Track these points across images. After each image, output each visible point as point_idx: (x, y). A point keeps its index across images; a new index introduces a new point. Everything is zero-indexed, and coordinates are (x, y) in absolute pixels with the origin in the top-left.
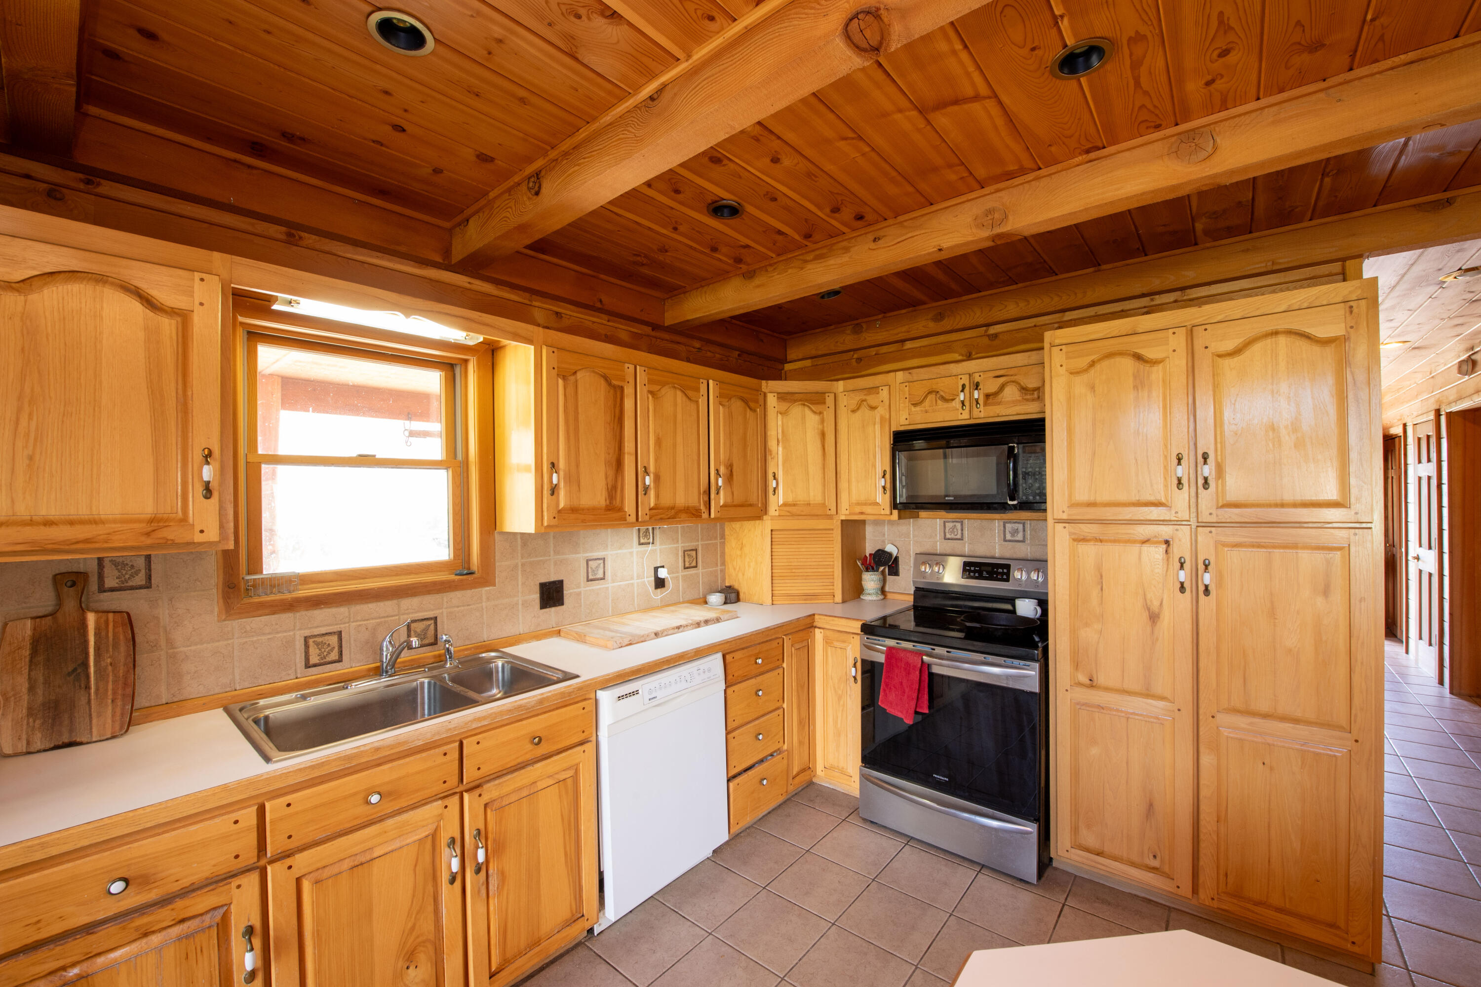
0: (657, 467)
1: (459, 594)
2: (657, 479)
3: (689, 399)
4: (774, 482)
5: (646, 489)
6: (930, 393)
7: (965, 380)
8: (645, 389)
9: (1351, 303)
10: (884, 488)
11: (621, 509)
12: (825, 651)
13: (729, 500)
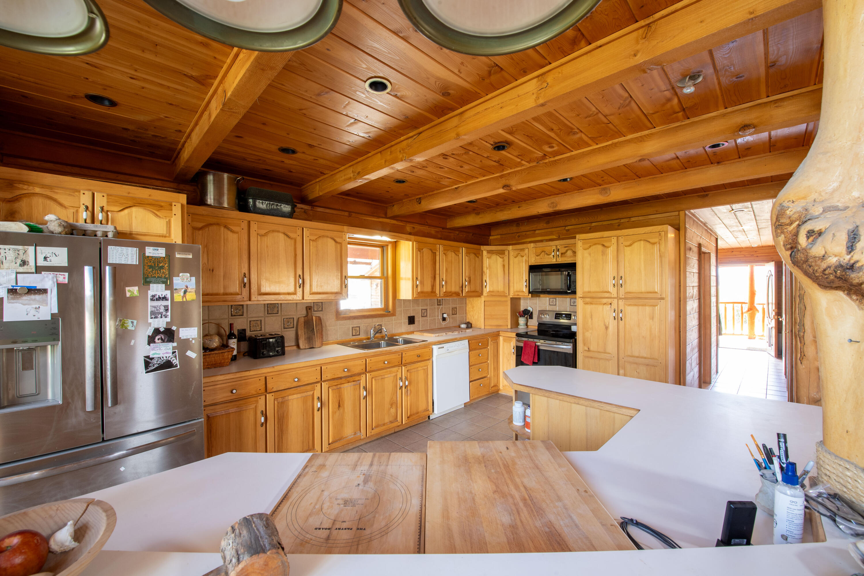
0: (446, 278)
1: (387, 318)
2: (446, 282)
3: (456, 255)
4: (485, 283)
5: (443, 286)
6: (543, 252)
7: (554, 248)
8: (443, 252)
9: (660, 232)
10: (526, 286)
11: (435, 292)
12: (503, 344)
13: (469, 290)
